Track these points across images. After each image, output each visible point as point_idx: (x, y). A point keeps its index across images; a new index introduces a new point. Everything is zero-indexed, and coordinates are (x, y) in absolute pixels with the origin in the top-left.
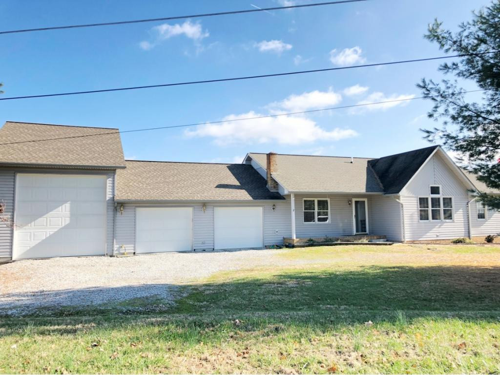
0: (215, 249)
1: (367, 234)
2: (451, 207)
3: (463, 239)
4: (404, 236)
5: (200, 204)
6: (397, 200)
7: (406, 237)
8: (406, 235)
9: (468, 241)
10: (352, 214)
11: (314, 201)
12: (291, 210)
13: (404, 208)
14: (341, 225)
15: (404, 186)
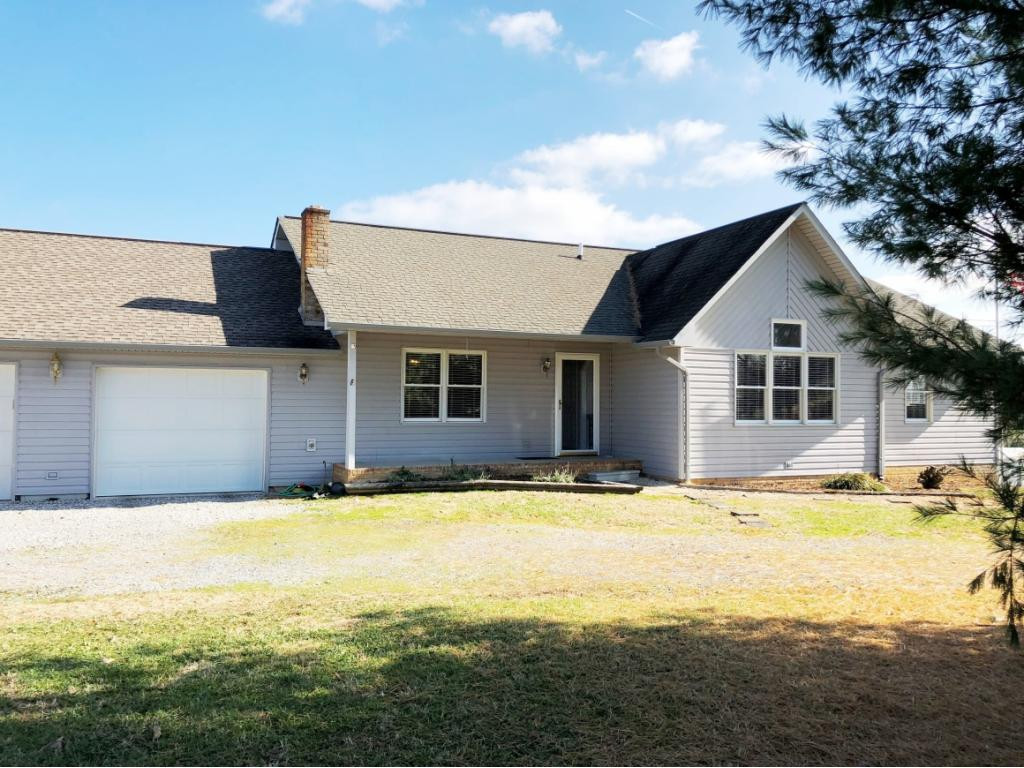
0: (94, 495)
1: (594, 455)
2: (832, 385)
3: (855, 477)
4: (685, 466)
5: (46, 355)
6: (670, 359)
7: (691, 469)
8: (691, 462)
9: (869, 482)
10: (554, 396)
11: (438, 356)
12: (345, 380)
13: (690, 384)
14: (518, 426)
15: (690, 319)
